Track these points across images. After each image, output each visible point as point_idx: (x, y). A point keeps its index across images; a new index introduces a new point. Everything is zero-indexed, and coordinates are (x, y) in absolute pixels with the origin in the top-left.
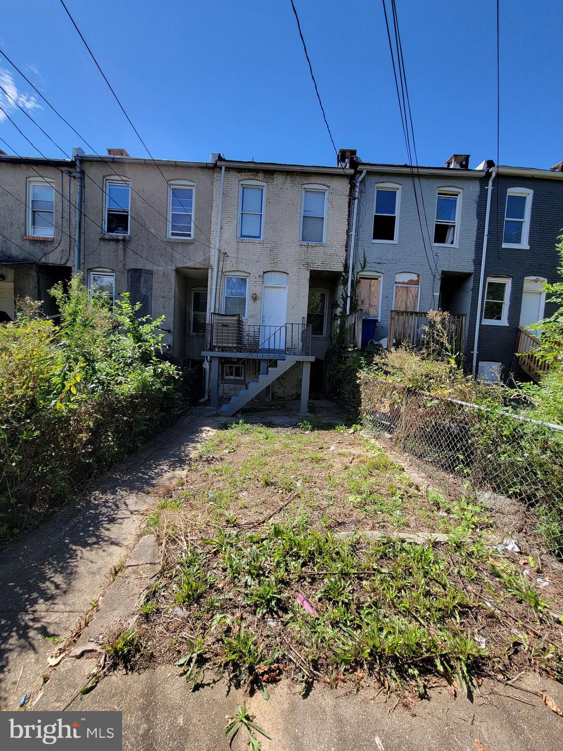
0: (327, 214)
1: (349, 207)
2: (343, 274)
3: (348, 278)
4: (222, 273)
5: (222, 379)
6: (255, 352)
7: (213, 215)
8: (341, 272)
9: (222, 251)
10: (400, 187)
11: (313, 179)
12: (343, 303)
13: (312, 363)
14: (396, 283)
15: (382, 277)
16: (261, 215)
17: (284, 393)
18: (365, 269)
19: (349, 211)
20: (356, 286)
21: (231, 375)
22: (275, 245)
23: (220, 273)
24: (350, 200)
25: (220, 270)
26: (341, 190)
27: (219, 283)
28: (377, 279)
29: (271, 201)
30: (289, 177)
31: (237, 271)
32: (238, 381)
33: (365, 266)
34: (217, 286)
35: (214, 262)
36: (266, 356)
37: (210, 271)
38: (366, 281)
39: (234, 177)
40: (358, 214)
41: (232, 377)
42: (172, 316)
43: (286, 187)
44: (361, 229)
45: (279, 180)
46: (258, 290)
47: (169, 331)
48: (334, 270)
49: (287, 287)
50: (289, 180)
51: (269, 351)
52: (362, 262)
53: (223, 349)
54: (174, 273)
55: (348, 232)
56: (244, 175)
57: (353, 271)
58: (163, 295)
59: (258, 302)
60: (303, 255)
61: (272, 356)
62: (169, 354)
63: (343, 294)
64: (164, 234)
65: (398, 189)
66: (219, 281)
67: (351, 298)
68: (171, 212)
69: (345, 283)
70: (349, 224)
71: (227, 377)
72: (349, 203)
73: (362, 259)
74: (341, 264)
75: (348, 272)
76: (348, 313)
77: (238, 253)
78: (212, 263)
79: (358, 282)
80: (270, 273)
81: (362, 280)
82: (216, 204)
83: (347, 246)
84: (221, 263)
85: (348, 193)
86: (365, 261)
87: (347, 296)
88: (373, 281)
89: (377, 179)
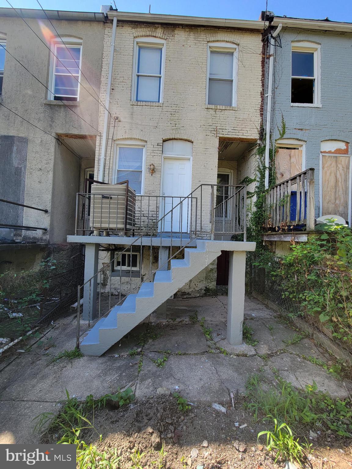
0: (238, 74)
1: (263, 66)
2: (259, 142)
3: (265, 146)
4: (112, 140)
5: (113, 270)
6: (154, 235)
7: (103, 74)
8: (256, 140)
9: (113, 116)
10: (319, 47)
11: (221, 36)
12: (259, 176)
13: (249, 253)
14: (321, 152)
15: (304, 146)
16: (160, 77)
17: (190, 288)
18: (285, 136)
19: (263, 71)
20: (275, 156)
21: (124, 264)
22: (178, 108)
23: (110, 141)
24: (263, 58)
25: (110, 137)
26: (252, 48)
27: (109, 152)
28: (298, 149)
29: (171, 59)
30: (192, 34)
31: (131, 139)
32: (133, 272)
33: (284, 132)
34: (106, 156)
35: (103, 127)
36: (167, 242)
37: (98, 138)
38: (285, 150)
39: (128, 32)
40: (274, 74)
41: (125, 268)
42: (51, 193)
43: (188, 44)
44: (277, 91)
45: (181, 35)
46: (156, 161)
47: (46, 211)
48: (248, 137)
49: (191, 159)
50: (192, 36)
51: (171, 234)
52: (281, 129)
53: (109, 232)
54: (54, 140)
55: (262, 94)
56: (141, 31)
57: (270, 138)
58: (40, 167)
59: (156, 175)
60: (211, 120)
61: (177, 242)
62: (46, 240)
63: (259, 166)
64: (44, 95)
65: (316, 50)
66: (109, 151)
67: (270, 169)
68: (54, 73)
69: (262, 152)
70: (263, 85)
71: (119, 268)
72: (263, 62)
73: (280, 125)
74: (256, 130)
75: (265, 139)
76: (267, 187)
77: (132, 118)
78: (100, 129)
79: (277, 152)
80: (171, 142)
81: (280, 150)
82: (106, 62)
83: (262, 110)
84: (112, 129)
85: (260, 50)
86: (284, 127)
87: (265, 168)
88: (293, 150)
89: (293, 37)
